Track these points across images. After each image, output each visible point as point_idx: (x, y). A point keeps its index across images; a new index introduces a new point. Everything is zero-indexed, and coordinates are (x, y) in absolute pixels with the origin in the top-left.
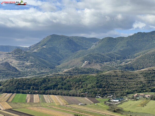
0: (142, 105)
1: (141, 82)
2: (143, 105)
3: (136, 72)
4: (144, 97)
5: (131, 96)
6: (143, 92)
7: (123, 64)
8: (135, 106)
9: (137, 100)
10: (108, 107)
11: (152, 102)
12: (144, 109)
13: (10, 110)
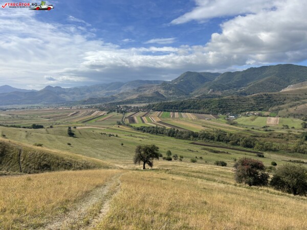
0: (251, 120)
1: (252, 104)
2: (253, 120)
3: (248, 96)
4: (253, 114)
5: (244, 113)
6: (253, 111)
7: (239, 91)
8: (247, 120)
9: (248, 116)
10: (226, 121)
11: (260, 118)
12: (253, 123)
13: (160, 122)
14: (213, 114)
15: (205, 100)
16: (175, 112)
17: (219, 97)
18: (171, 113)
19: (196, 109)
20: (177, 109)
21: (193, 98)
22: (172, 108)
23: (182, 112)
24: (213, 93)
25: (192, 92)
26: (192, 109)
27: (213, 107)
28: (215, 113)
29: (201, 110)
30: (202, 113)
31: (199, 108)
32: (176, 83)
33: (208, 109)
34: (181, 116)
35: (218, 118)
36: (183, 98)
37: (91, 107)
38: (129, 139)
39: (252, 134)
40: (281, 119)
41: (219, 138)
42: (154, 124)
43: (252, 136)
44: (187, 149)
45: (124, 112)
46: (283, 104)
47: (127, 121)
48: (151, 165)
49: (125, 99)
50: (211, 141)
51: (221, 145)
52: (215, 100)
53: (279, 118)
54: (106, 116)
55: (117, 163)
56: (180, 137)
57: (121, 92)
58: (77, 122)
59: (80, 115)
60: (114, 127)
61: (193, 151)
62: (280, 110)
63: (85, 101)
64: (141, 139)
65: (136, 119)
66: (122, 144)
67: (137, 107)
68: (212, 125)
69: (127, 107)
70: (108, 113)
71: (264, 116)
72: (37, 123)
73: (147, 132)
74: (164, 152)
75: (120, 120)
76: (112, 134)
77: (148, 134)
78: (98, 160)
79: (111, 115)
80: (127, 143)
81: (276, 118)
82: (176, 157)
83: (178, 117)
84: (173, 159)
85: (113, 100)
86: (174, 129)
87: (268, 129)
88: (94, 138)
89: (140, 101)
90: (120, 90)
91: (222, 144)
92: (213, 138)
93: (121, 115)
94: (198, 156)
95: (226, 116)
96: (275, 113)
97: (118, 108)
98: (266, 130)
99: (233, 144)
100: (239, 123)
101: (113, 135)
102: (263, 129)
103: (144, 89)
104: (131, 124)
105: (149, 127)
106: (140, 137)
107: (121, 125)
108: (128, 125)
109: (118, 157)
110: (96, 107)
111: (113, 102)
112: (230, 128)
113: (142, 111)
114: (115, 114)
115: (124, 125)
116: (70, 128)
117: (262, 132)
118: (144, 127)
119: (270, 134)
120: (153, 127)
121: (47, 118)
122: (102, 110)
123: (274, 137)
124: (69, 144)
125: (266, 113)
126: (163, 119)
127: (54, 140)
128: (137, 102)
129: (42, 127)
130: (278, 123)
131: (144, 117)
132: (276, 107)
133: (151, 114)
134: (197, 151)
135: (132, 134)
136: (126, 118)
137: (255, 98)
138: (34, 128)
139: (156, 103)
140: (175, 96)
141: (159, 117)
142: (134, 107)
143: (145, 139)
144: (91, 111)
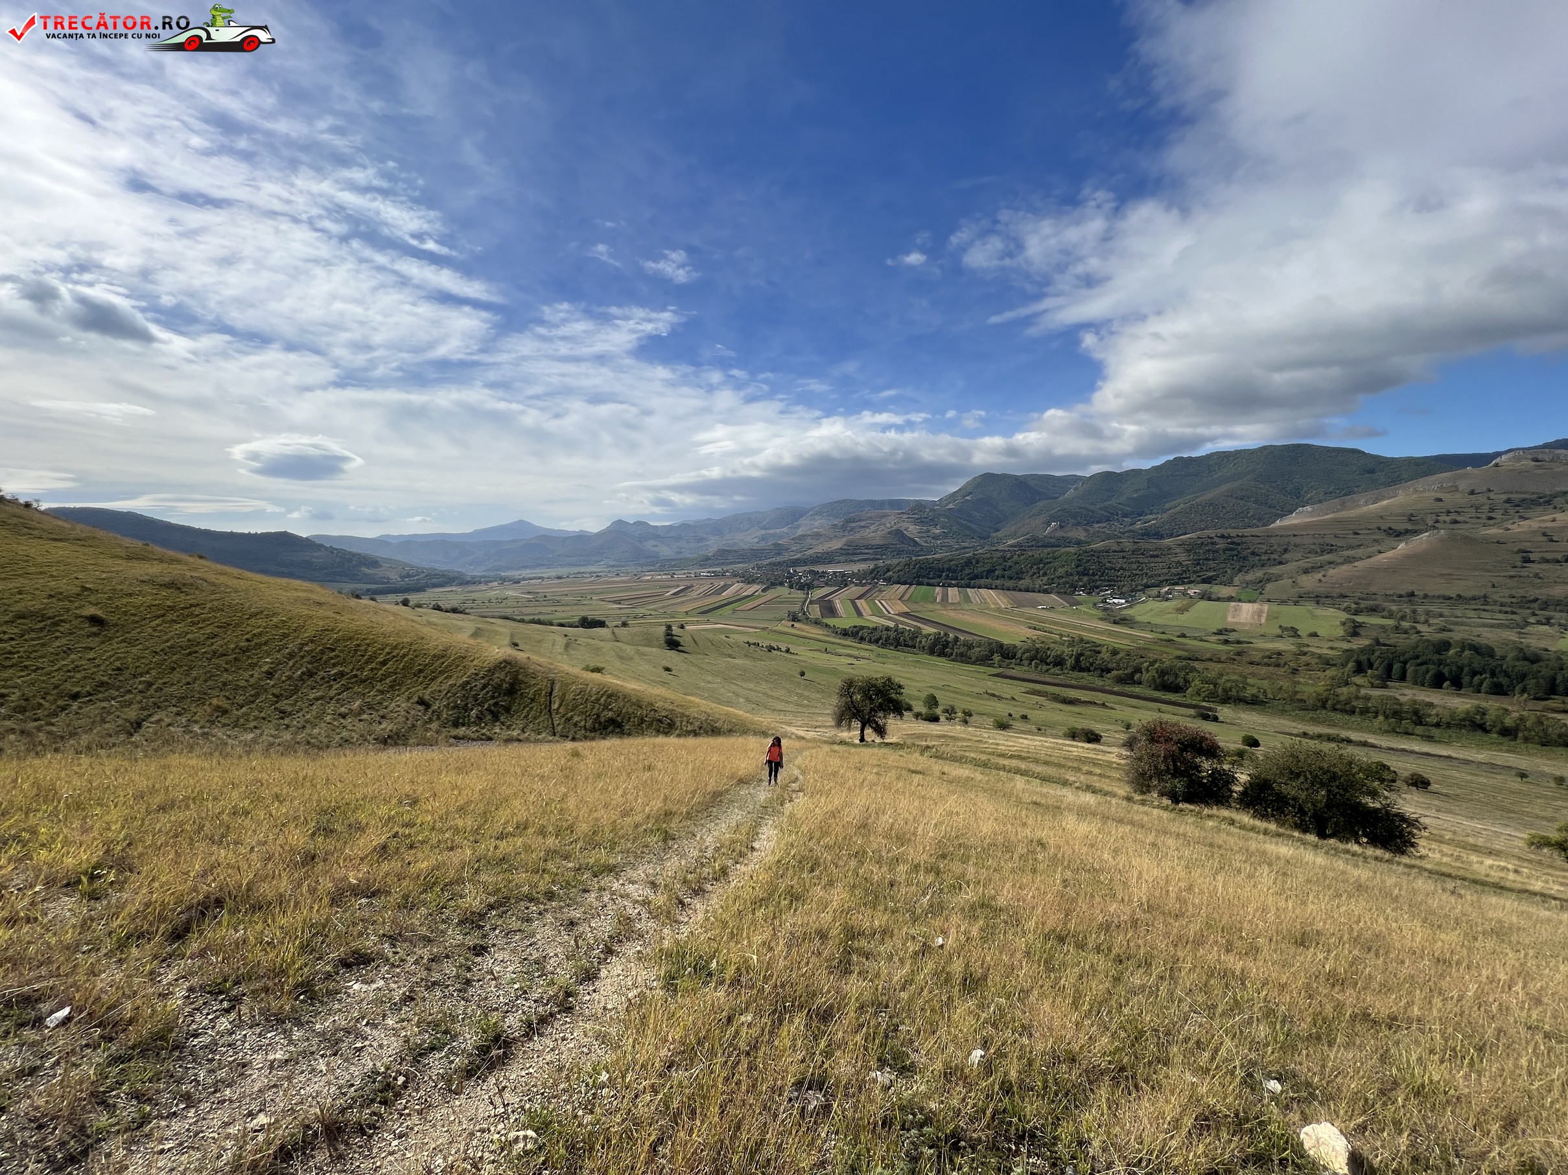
0: (1178, 610)
1: (1179, 563)
2: (1182, 610)
3: (1168, 541)
4: (1185, 594)
5: (1154, 591)
6: (1184, 583)
7: (1138, 525)
8: (1162, 612)
9: (1168, 599)
10: (1100, 614)
11: (1204, 604)
12: (1185, 619)
13: (906, 615)
14: (1059, 593)
15: (1037, 553)
16: (950, 586)
17: (1079, 543)
18: (938, 589)
19: (1011, 578)
20: (956, 579)
21: (1000, 547)
22: (940, 577)
23: (968, 586)
24: (1059, 534)
25: (997, 530)
26: (998, 577)
27: (1061, 571)
28: (1067, 589)
29: (1025, 582)
30: (1027, 590)
31: (1019, 576)
32: (951, 506)
33: (1045, 578)
34: (967, 599)
35: (1078, 603)
36: (972, 548)
37: (722, 575)
38: (822, 660)
39: (1179, 653)
40: (1275, 607)
41: (1077, 660)
42: (890, 619)
43: (1179, 657)
44: (982, 691)
45: (801, 587)
46: (1281, 563)
47: (815, 612)
48: (880, 731)
49: (810, 552)
50: (1056, 670)
51: (1084, 682)
52: (1068, 553)
53: (1266, 607)
54: (759, 597)
55: (790, 724)
56: (963, 658)
57: (800, 532)
58: (687, 613)
59: (694, 594)
60: (780, 628)
61: (1000, 698)
62: (1269, 580)
63: (708, 558)
64: (854, 661)
65: (838, 605)
66: (802, 674)
67: (843, 575)
68: (1056, 624)
69: (815, 573)
70: (764, 590)
71: (1218, 599)
72: (592, 614)
73: (870, 642)
74: (918, 699)
75: (796, 608)
76: (774, 645)
77: (873, 647)
78: (740, 713)
79: (772, 594)
80: (816, 669)
81: (1256, 606)
82: (950, 712)
83: (958, 599)
84: (942, 719)
85: (779, 554)
86: (946, 635)
87: (1232, 637)
88: (730, 656)
89: (851, 557)
90: (798, 527)
91: (1087, 678)
92: (1059, 662)
93: (799, 595)
94: (1017, 712)
95: (1099, 599)
96: (1257, 591)
97: (790, 577)
98: (1226, 642)
99: (1121, 680)
100: (1138, 619)
101: (779, 649)
102: (1214, 638)
103: (862, 524)
104: (825, 621)
105: (875, 629)
106: (849, 656)
107: (799, 621)
108: (817, 623)
109: (790, 707)
110: (734, 575)
111: (779, 559)
112: (1110, 633)
113: (856, 585)
114: (783, 591)
115: (807, 620)
116: (669, 627)
117: (1213, 645)
118: (862, 628)
119: (1239, 654)
120: (888, 629)
121: (614, 602)
122: (750, 580)
123: (1251, 663)
124: (668, 669)
125: (1225, 591)
126: (914, 607)
127: (631, 659)
128: (842, 558)
129: (601, 624)
130: (1263, 620)
131: (862, 601)
132: (1259, 574)
133: (881, 591)
134: (1013, 699)
135: (827, 645)
136: (811, 602)
137: (1190, 548)
138: (583, 626)
139: (896, 561)
140: (951, 542)
141: (903, 602)
142: (835, 573)
143: (863, 662)
144: (722, 583)
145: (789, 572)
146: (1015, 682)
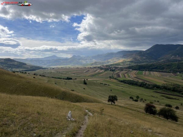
13: (136, 77)
14: (173, 73)
15: (168, 63)
16: (147, 71)
17: (179, 61)
18: (144, 72)
19: (161, 69)
20: (148, 69)
21: (159, 62)
22: (144, 68)
23: (151, 71)
26: (158, 69)
27: (174, 68)
28: (175, 72)
29: (164, 70)
30: (165, 72)
31: (163, 68)
32: (148, 52)
33: (169, 70)
34: (150, 74)
36: (153, 62)
38: (116, 87)
42: (132, 78)
44: (150, 95)
45: (113, 71)
47: (115, 76)
49: (115, 63)
50: (169, 91)
54: (103, 73)
56: (147, 88)
58: (88, 76)
59: (90, 72)
60: (107, 80)
63: (93, 64)
64: (123, 88)
65: (121, 75)
66: (111, 90)
67: (122, 68)
68: (171, 80)
69: (116, 67)
70: (104, 71)
73: (127, 83)
75: (111, 75)
76: (106, 83)
77: (127, 85)
79: (106, 72)
82: (142, 99)
83: (148, 74)
84: (139, 101)
85: (108, 63)
86: (144, 82)
89: (124, 64)
92: (170, 89)
101: (107, 85)
104: (117, 78)
105: (128, 81)
106: (122, 86)
108: (115, 79)
113: (125, 70)
114: (109, 72)
115: (113, 78)
116: (85, 80)
118: (125, 80)
120: (131, 81)
121: (73, 73)
122: (102, 69)
126: (138, 76)
129: (71, 79)
131: (126, 74)
133: (130, 72)
134: (157, 97)
135: (117, 84)
136: (115, 74)
139: (134, 65)
140: (147, 60)
141: (135, 74)
142: (120, 67)
143: (125, 88)
144: (96, 69)
145: (110, 67)
146: (158, 93)
